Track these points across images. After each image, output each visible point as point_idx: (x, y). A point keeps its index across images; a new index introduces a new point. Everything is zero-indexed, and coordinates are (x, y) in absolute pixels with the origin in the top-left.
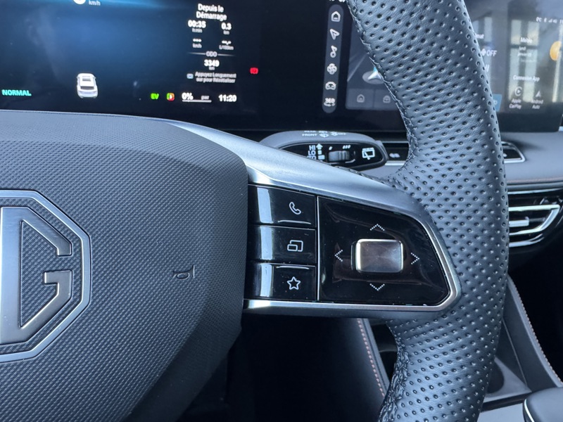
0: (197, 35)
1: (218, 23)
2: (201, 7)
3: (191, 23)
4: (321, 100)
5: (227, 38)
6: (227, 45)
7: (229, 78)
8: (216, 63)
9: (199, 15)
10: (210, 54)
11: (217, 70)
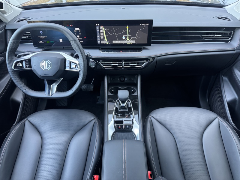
0: (75, 33)
1: (78, 30)
2: (76, 28)
3: (74, 31)
4: (97, 42)
5: (80, 33)
6: (80, 34)
7: (81, 39)
8: (79, 37)
9: (75, 30)
10: (78, 35)
11: (79, 38)
